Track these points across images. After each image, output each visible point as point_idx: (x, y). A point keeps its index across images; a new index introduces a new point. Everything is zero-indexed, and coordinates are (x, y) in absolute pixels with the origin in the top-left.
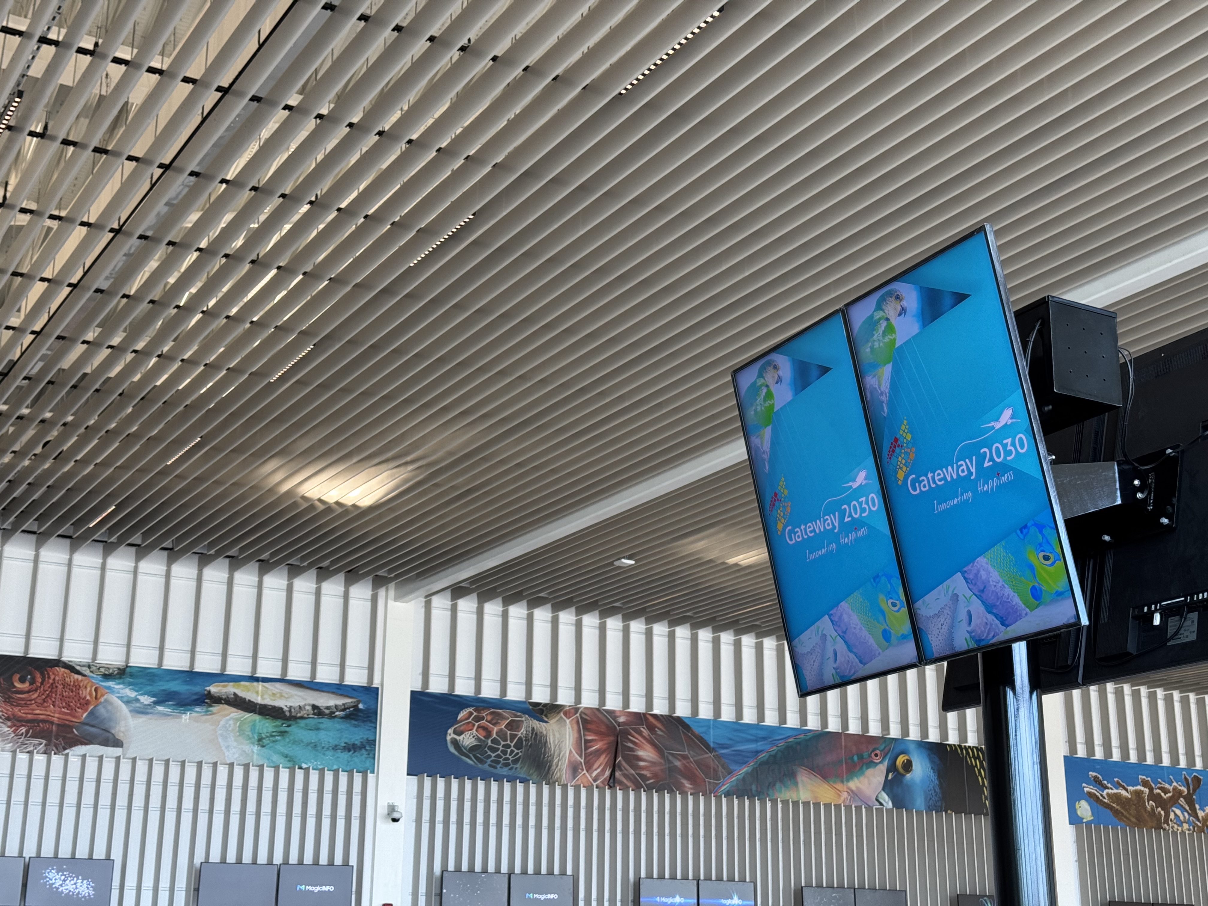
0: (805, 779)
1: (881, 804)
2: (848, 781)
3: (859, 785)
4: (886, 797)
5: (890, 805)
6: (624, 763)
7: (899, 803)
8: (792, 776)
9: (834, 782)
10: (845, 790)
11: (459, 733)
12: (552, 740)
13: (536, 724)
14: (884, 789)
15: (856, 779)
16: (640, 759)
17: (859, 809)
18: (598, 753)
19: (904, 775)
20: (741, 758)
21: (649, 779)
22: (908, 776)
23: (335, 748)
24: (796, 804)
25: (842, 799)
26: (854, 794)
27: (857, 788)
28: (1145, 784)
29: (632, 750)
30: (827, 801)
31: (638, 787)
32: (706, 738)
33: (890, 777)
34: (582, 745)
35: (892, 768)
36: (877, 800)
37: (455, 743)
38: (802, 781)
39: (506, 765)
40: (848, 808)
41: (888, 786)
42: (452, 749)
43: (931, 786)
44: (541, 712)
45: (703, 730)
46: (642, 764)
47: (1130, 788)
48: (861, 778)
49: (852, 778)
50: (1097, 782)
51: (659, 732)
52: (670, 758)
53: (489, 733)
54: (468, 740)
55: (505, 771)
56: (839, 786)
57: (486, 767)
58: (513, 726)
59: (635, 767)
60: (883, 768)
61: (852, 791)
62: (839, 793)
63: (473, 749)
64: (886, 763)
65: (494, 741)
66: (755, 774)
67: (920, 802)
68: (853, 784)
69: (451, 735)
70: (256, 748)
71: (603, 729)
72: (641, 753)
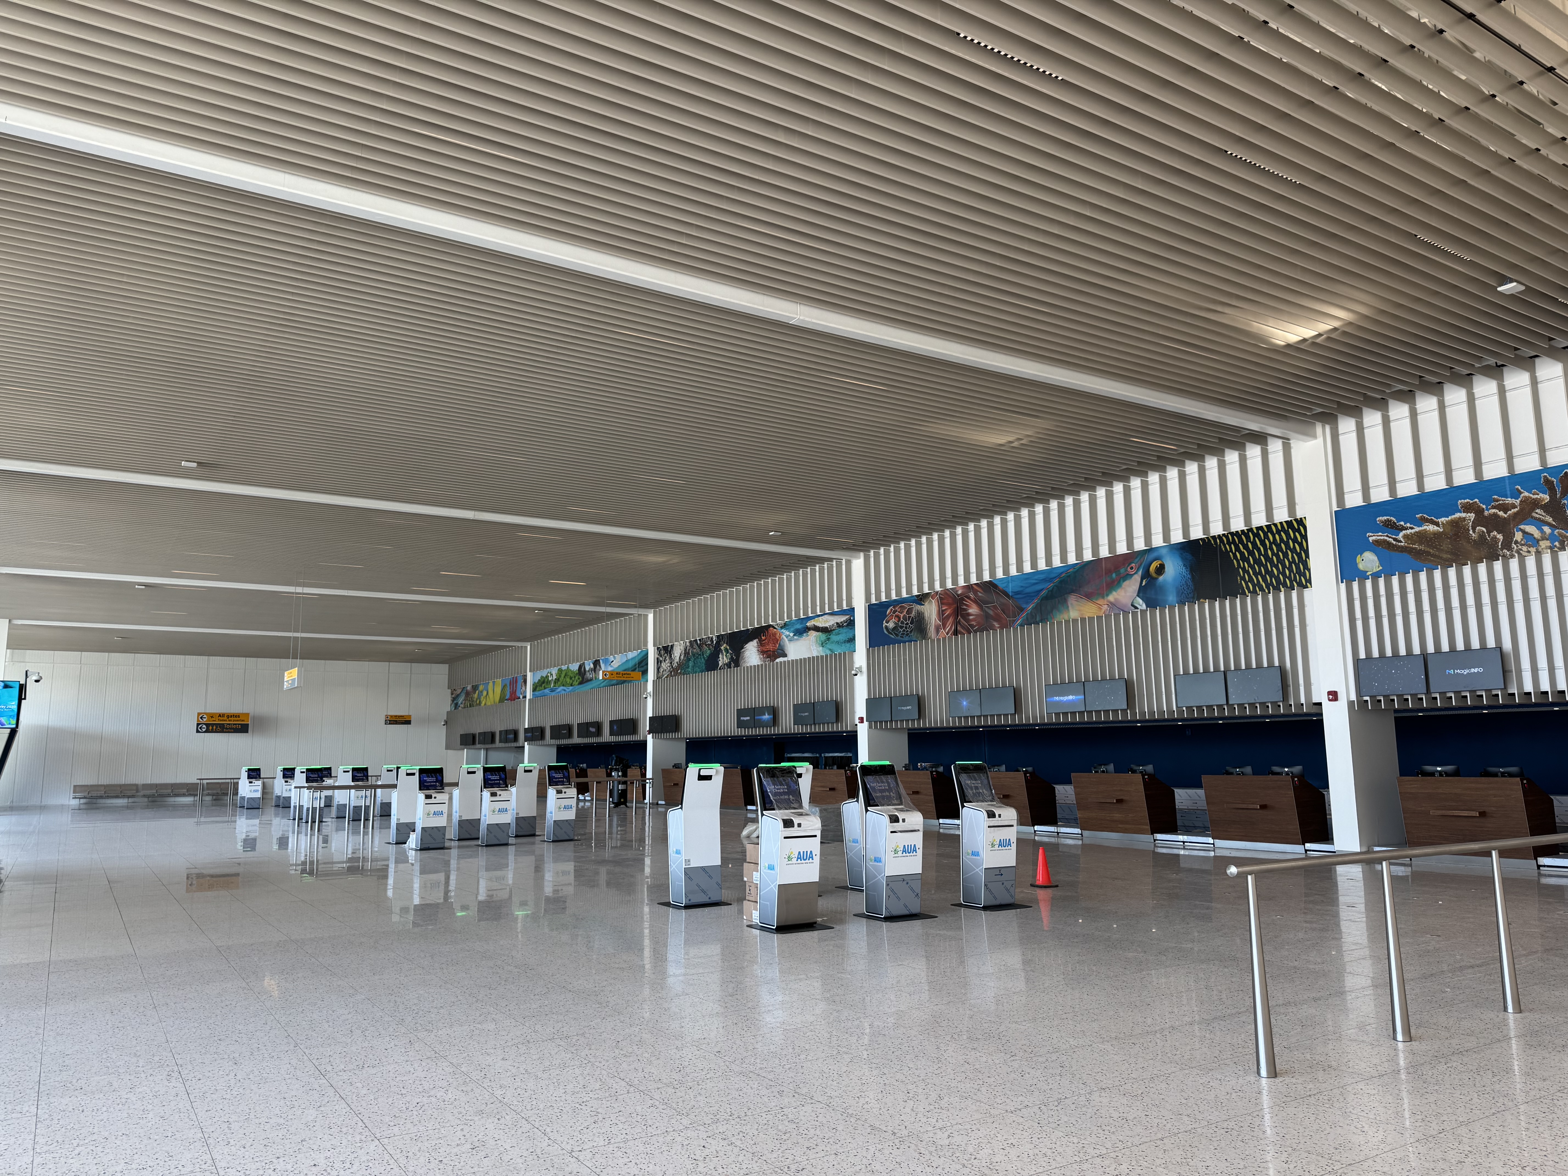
0: (1075, 603)
1: (1136, 608)
2: (1107, 595)
3: (1117, 597)
4: (1141, 601)
5: (1144, 607)
6: (962, 620)
7: (1152, 604)
8: (1065, 601)
9: (1096, 600)
10: (1106, 603)
11: (887, 622)
12: (926, 615)
13: (919, 607)
14: (1138, 596)
15: (1114, 593)
16: (969, 614)
17: (1117, 616)
18: (948, 617)
19: (1157, 579)
20: (1029, 597)
21: (975, 626)
22: (1161, 578)
23: (845, 642)
24: (1067, 622)
25: (1103, 611)
26: (1112, 605)
27: (1116, 599)
28: (1467, 508)
29: (966, 610)
30: (1091, 615)
31: (969, 632)
32: (1007, 590)
33: (1144, 583)
34: (941, 613)
35: (1146, 575)
36: (1132, 605)
37: (886, 627)
38: (1072, 604)
39: (907, 635)
40: (1108, 617)
41: (1142, 592)
42: (886, 632)
43: (1184, 582)
44: (921, 600)
45: (1004, 585)
46: (971, 617)
47: (1443, 520)
48: (1119, 590)
49: (1111, 592)
50: (1390, 527)
51: (980, 594)
52: (986, 609)
53: (899, 618)
54: (891, 625)
55: (907, 638)
56: (1100, 601)
57: (899, 638)
58: (909, 611)
59: (968, 621)
60: (1137, 578)
61: (1111, 603)
62: (1100, 607)
63: (894, 629)
64: (1140, 573)
65: (902, 623)
66: (1039, 608)
67: (1172, 598)
68: (1111, 598)
69: (885, 624)
70: (821, 648)
71: (950, 601)
72: (970, 611)
